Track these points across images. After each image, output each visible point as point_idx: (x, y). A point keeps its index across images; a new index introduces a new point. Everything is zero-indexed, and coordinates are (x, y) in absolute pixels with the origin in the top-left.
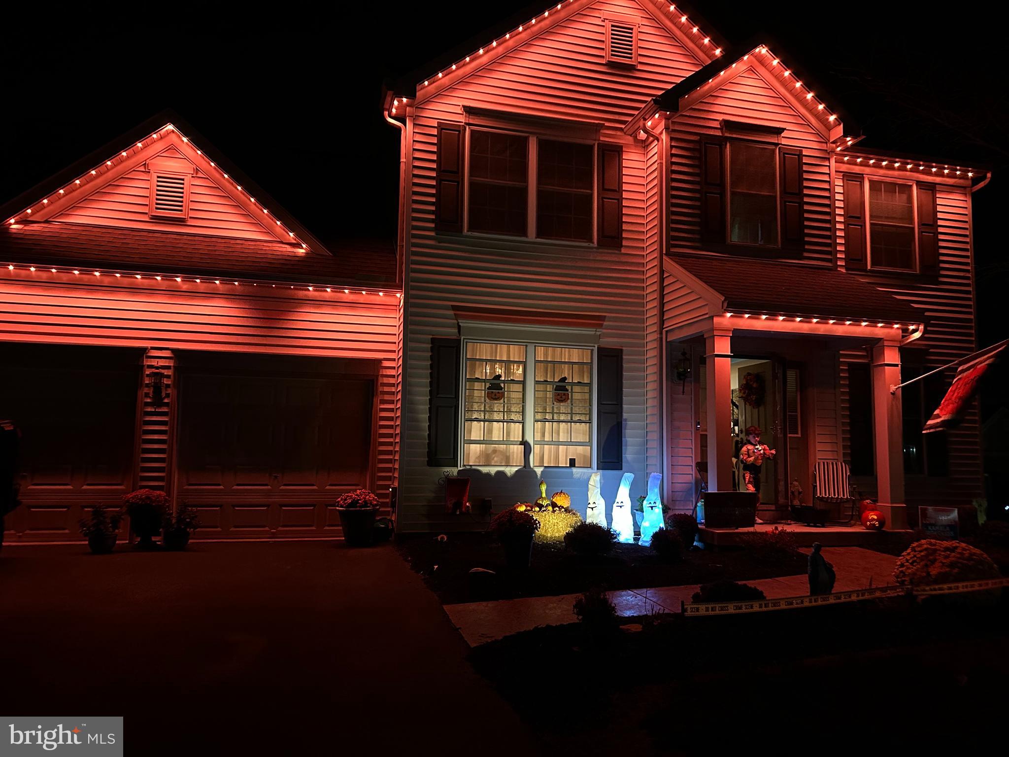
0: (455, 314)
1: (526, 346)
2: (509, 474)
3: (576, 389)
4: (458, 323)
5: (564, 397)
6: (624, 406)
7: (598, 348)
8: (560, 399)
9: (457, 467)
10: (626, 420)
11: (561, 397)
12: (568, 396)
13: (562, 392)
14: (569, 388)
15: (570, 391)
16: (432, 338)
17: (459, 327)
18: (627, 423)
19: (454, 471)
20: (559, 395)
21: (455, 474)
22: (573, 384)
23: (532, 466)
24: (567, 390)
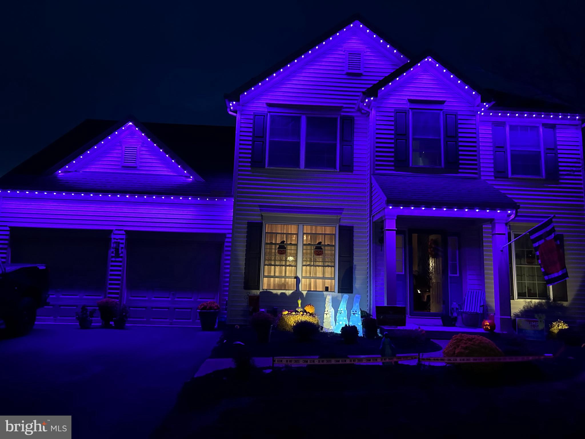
0: (260, 209)
1: (298, 225)
2: (288, 294)
3: (326, 248)
4: (261, 214)
5: (320, 252)
6: (355, 258)
7: (339, 226)
8: (318, 254)
9: (259, 290)
10: (355, 265)
11: (319, 253)
12: (323, 252)
13: (319, 250)
14: (323, 247)
15: (323, 249)
16: (247, 222)
17: (262, 216)
18: (356, 267)
19: (257, 292)
20: (317, 251)
21: (258, 294)
22: (325, 245)
23: (300, 290)
24: (322, 249)
